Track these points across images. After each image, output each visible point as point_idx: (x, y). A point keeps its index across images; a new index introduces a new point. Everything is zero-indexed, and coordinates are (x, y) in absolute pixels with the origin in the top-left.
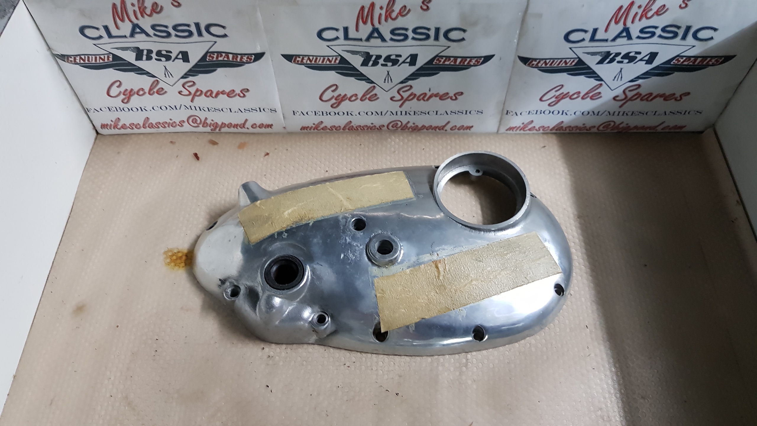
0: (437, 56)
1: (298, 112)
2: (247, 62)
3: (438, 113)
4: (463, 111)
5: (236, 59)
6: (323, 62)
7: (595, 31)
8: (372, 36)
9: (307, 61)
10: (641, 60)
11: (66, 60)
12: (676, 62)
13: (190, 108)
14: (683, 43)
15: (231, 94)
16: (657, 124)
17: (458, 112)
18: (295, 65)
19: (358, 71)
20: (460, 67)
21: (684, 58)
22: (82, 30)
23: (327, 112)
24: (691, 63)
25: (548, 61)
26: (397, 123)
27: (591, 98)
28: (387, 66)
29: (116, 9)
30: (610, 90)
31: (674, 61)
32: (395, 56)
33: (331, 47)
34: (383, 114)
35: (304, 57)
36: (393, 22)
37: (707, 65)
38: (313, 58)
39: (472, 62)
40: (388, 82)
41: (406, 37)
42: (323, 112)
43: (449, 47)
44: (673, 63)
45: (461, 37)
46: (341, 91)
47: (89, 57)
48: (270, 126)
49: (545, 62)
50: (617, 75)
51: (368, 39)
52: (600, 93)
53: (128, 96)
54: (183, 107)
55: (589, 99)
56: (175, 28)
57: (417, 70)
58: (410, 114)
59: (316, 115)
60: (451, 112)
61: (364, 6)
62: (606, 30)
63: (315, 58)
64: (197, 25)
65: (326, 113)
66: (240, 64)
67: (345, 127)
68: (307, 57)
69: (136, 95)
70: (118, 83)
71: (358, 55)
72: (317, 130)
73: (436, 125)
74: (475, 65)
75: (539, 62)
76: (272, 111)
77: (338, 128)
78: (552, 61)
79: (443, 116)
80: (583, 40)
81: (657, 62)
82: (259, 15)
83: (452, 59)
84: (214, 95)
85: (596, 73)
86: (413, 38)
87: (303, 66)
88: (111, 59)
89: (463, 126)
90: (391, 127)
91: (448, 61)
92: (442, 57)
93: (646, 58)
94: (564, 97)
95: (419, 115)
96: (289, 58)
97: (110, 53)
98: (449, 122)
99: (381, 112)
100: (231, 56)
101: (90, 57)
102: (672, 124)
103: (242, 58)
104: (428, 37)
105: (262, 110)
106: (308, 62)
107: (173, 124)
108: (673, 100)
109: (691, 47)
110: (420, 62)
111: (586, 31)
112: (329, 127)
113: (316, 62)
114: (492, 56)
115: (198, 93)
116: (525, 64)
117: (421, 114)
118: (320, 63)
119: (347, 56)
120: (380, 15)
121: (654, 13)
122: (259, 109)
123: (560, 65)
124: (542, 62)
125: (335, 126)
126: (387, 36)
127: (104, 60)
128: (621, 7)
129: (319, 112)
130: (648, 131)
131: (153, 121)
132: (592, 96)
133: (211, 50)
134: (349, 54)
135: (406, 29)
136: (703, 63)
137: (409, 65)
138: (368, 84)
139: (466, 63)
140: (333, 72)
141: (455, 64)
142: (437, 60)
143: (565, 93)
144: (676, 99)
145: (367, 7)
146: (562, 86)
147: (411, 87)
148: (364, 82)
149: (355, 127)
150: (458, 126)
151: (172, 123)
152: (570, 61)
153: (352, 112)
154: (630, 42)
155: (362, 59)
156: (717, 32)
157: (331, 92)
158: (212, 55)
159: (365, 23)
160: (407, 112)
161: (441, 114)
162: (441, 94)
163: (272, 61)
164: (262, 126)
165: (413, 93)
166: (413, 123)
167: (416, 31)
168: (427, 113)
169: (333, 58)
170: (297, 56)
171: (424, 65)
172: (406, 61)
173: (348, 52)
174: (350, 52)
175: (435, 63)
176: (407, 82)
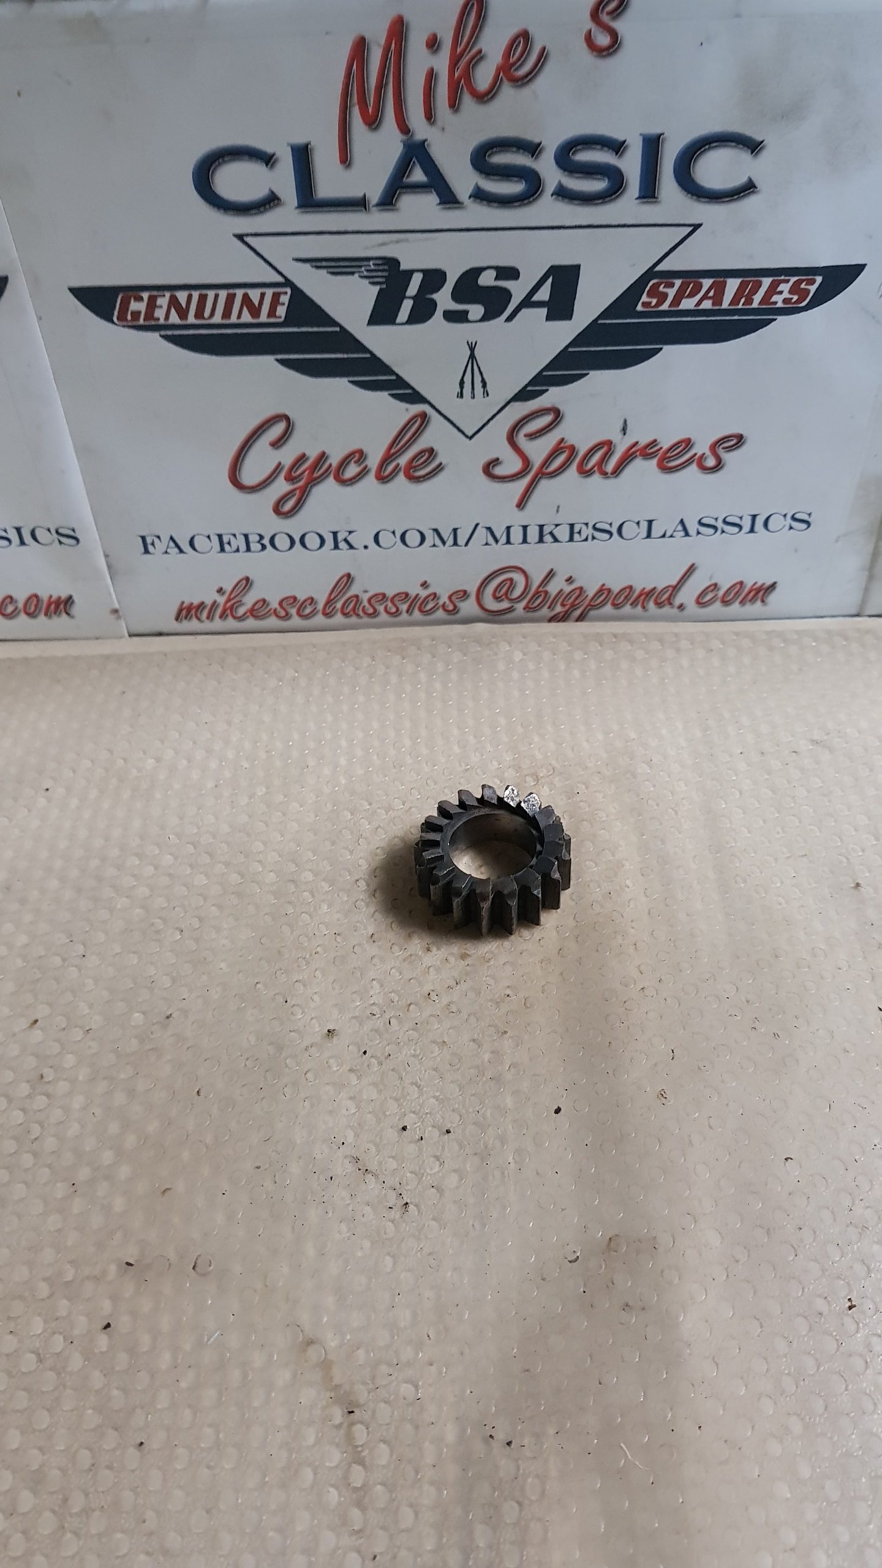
0: (650, 274)
1: (159, 537)
3: (654, 523)
4: (741, 518)
6: (227, 313)
8: (406, 180)
9: (167, 317)
17: (725, 522)
18: (126, 330)
19: (364, 349)
20: (736, 317)
23: (261, 537)
26: (511, 580)
28: (468, 321)
32: (493, 273)
33: (249, 240)
34: (461, 540)
35: (155, 293)
36: (482, 110)
38: (190, 297)
39: (781, 292)
40: (473, 397)
41: (534, 186)
42: (246, 536)
43: (696, 227)
45: (740, 179)
46: (304, 444)
48: (62, 606)
51: (388, 201)
57: (579, 339)
58: (556, 540)
59: (222, 550)
60: (700, 523)
63: (196, 295)
65: (258, 538)
67: (329, 602)
68: (168, 295)
71: (357, 275)
72: (235, 618)
73: (649, 588)
74: (789, 309)
76: (63, 539)
77: (308, 611)
79: (671, 539)
83: (707, 283)
86: (562, 193)
87: (155, 336)
89: (741, 583)
90: (491, 597)
91: (692, 295)
92: (670, 276)
95: (586, 539)
96: (100, 301)
98: (691, 569)
99: (455, 530)
104: (617, 184)
105: (27, 538)
106: (174, 318)
110: (589, 303)
112: (274, 604)
113: (203, 318)
114: (854, 271)
117: (594, 538)
118: (217, 319)
119: (314, 284)
120: (431, 76)
122: (15, 531)
125: (295, 598)
126: (462, 177)
129: (234, 535)
134: (324, 272)
135: (534, 149)
137: (548, 318)
138: (404, 405)
139: (757, 298)
140: (268, 361)
141: (718, 308)
142: (649, 295)
145: (379, 43)
147: (558, 414)
149: (365, 603)
150: (724, 587)
153: (350, 532)
157: (270, 448)
159: (373, 122)
160: (546, 530)
161: (664, 536)
162: (666, 445)
163: (40, 318)
164: (36, 606)
165: (563, 440)
166: (566, 577)
167: (571, 154)
168: (614, 530)
169: (263, 295)
170: (130, 293)
171: (605, 314)
172: (535, 298)
173: (317, 267)
174: (324, 264)
175: (644, 304)
176: (542, 392)
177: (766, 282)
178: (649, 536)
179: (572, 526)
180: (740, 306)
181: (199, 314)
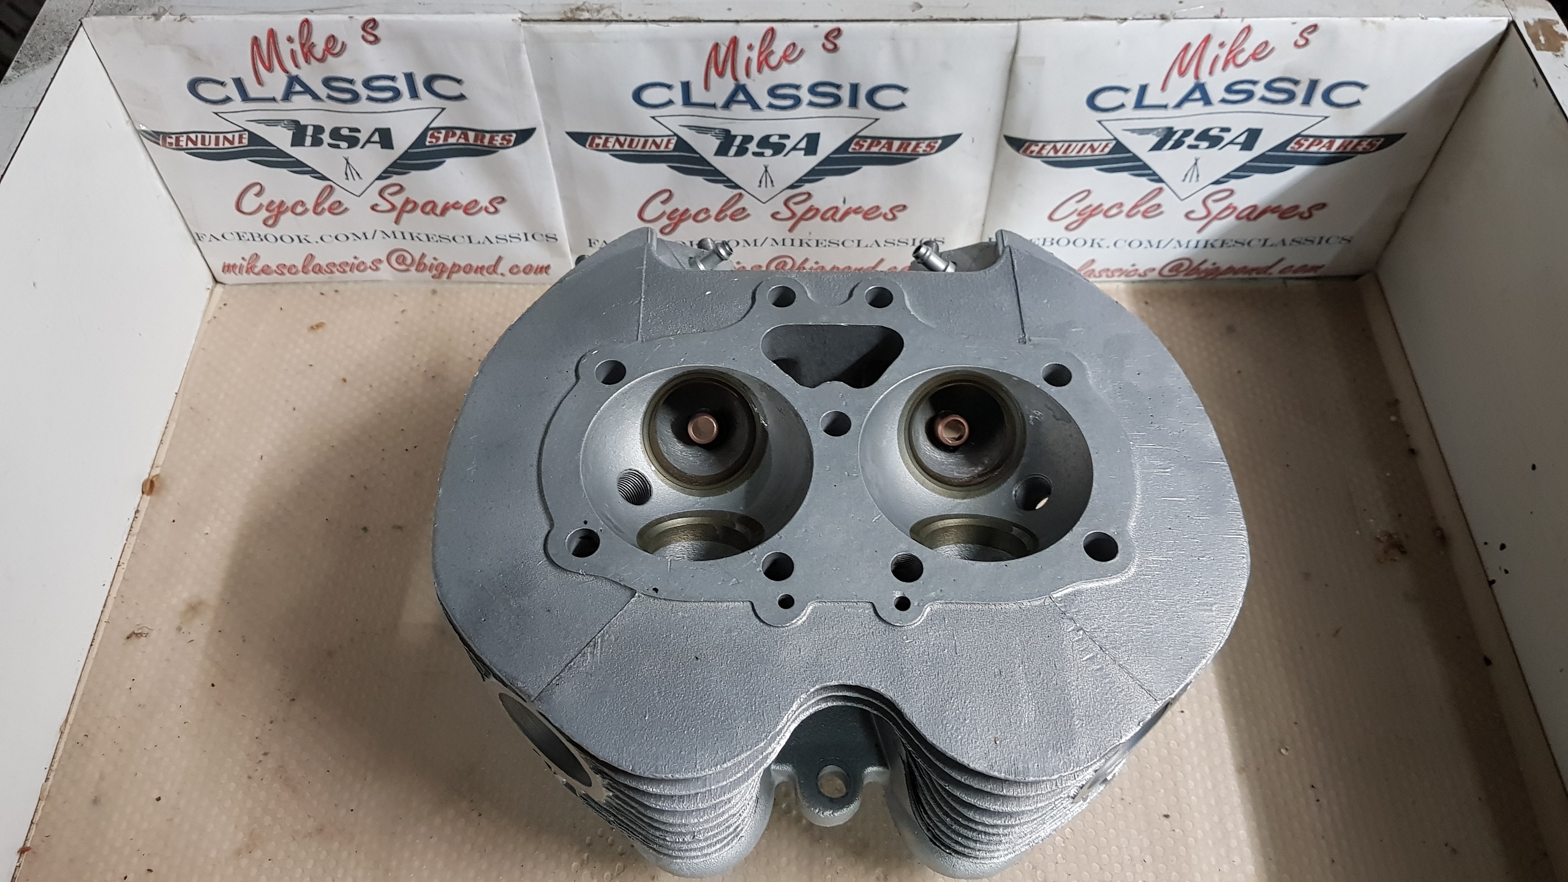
0: (855, 136)
1: (598, 241)
2: (502, 146)
3: (861, 242)
4: (906, 239)
5: (482, 141)
6: (644, 146)
7: (1143, 89)
8: (735, 99)
9: (614, 146)
10: (1231, 142)
11: (161, 142)
12: (1297, 146)
13: (393, 234)
14: (1305, 110)
15: (470, 208)
16: (1270, 264)
17: (899, 241)
19: (710, 165)
20: (899, 156)
21: (1311, 140)
22: (193, 86)
24: (1324, 150)
25: (1059, 145)
26: (785, 262)
27: (1145, 215)
28: (764, 156)
29: (259, 47)
30: (1178, 200)
31: (1292, 145)
32: (777, 137)
33: (657, 118)
34: (758, 244)
35: (609, 137)
36: (774, 72)
37: (1354, 153)
38: (625, 140)
39: (921, 147)
40: (766, 186)
41: (798, 101)
43: (877, 120)
44: (1292, 148)
45: (897, 103)
46: (678, 203)
47: (205, 136)
48: (544, 270)
49: (1055, 147)
50: (1188, 172)
51: (727, 105)
52: (1159, 206)
53: (275, 213)
54: (379, 235)
55: (1139, 216)
56: (367, 83)
57: (821, 164)
58: (809, 246)
60: (886, 242)
61: (719, 43)
62: (1163, 88)
63: (629, 139)
64: (410, 77)
66: (490, 150)
68: (615, 137)
69: (289, 214)
70: (257, 189)
71: (710, 135)
73: (859, 267)
74: (925, 154)
75: (1043, 148)
76: (548, 239)
78: (1066, 145)
79: (870, 248)
80: (1122, 106)
81: (1262, 146)
82: (525, 57)
83: (883, 142)
84: (438, 211)
85: (1150, 169)
86: (811, 104)
87: (607, 154)
88: (245, 141)
90: (774, 268)
91: (877, 145)
92: (865, 138)
93: (1242, 139)
94: (1094, 213)
95: (825, 246)
96: (580, 138)
97: (245, 130)
98: (882, 260)
99: (755, 241)
100: (471, 135)
101: (207, 136)
102: (1298, 264)
103: (492, 139)
104: (838, 101)
105: (529, 237)
106: (617, 147)
107: (360, 267)
108: (1297, 218)
109: (1321, 119)
110: (826, 148)
111: (1126, 90)
113: (631, 148)
114: (957, 137)
115: (410, 207)
116: (1018, 150)
117: (829, 245)
118: (639, 148)
119: (689, 136)
120: (749, 59)
121: (1250, 56)
122: (524, 235)
123: (1082, 153)
124: (1049, 147)
126: (763, 99)
127: (231, 142)
128: (1188, 46)
130: (1254, 275)
131: (321, 260)
132: (1146, 211)
133: (433, 125)
134: (693, 132)
135: (797, 87)
136: (1345, 148)
137: (805, 155)
138: (730, 190)
139: (909, 150)
140: (661, 166)
141: (890, 152)
142: (855, 145)
143: (1095, 205)
144: (1301, 216)
145: (724, 45)
146: (1089, 192)
147: (809, 195)
148: (720, 186)
150: (900, 268)
151: (359, 265)
152: (1100, 144)
154: (1208, 109)
155: (716, 143)
156: (1367, 91)
157: (659, 203)
158: (436, 134)
159: (721, 74)
160: (804, 242)
161: (867, 246)
162: (866, 208)
163: (549, 144)
164: (530, 270)
165: (812, 206)
166: (815, 261)
167: (815, 89)
168: (840, 243)
169: (662, 140)
170: (595, 136)
171: (834, 153)
172: (798, 147)
173: (691, 129)
174: (694, 128)
175: (853, 149)
176: (801, 186)
177: (914, 143)
178: (859, 245)
179: (817, 241)
180: (901, 151)
181: (630, 145)
